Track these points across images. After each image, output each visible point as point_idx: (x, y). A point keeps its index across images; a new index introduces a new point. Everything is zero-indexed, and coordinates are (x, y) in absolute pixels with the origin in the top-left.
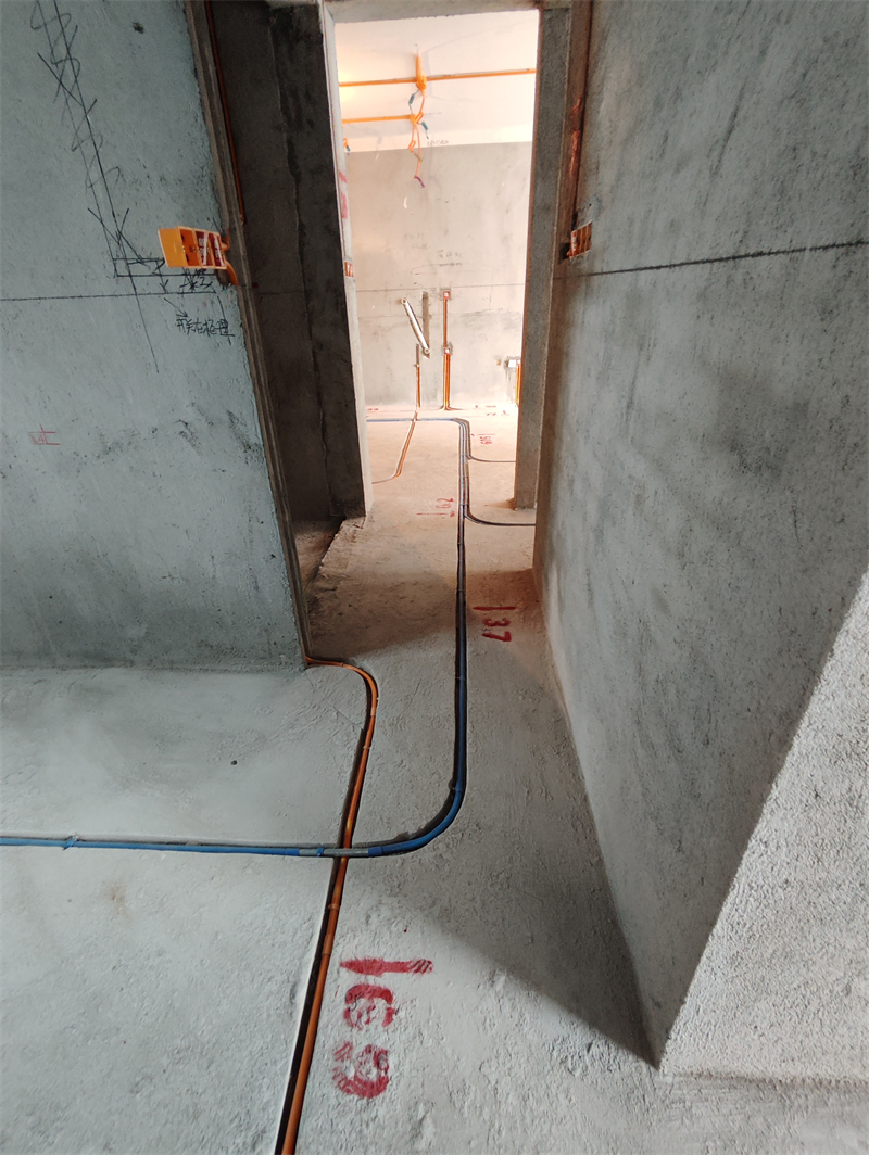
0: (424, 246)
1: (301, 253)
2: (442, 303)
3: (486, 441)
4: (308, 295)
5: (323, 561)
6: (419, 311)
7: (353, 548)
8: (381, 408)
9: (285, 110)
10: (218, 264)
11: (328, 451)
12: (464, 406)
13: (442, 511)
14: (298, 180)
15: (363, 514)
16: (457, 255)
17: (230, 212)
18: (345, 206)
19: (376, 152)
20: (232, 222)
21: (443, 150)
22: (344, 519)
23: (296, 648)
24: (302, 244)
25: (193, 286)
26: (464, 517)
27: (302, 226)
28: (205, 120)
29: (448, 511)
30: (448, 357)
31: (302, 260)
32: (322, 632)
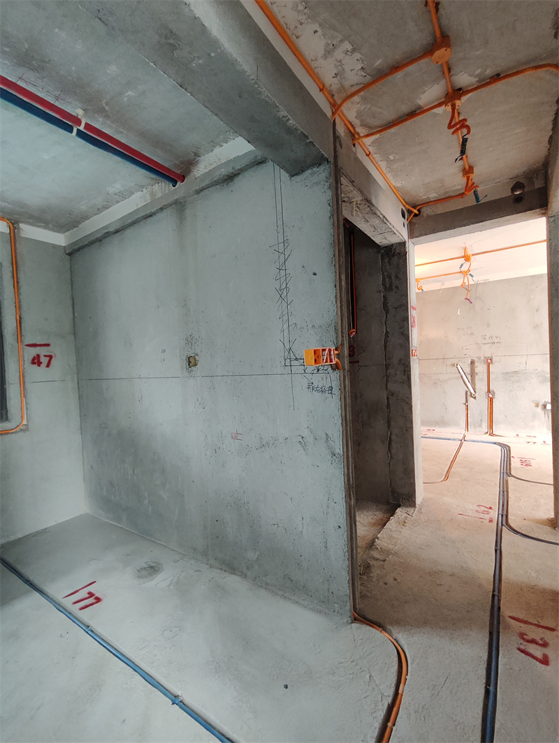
0: (472, 334)
1: (385, 346)
2: (485, 366)
3: (525, 463)
4: (387, 367)
5: (379, 535)
6: (468, 370)
7: (403, 530)
8: (437, 429)
9: (384, 284)
10: (331, 361)
11: (391, 457)
12: (505, 433)
13: (482, 516)
14: (387, 312)
15: (413, 504)
16: (497, 337)
17: (343, 337)
18: (414, 321)
19: (440, 289)
20: (343, 341)
21: (485, 284)
22: (399, 506)
23: (346, 602)
24: (386, 342)
25: (318, 370)
26: (502, 525)
27: (387, 332)
28: (336, 302)
29: (487, 517)
30: (491, 400)
31: (385, 349)
32: (370, 595)
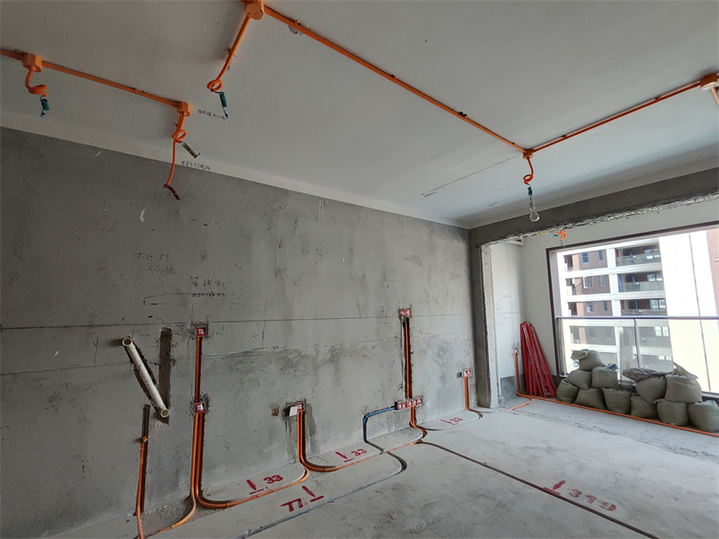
2: (193, 343)
30: (201, 418)
